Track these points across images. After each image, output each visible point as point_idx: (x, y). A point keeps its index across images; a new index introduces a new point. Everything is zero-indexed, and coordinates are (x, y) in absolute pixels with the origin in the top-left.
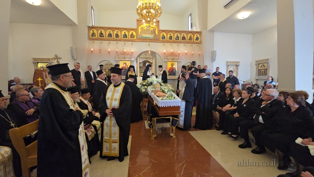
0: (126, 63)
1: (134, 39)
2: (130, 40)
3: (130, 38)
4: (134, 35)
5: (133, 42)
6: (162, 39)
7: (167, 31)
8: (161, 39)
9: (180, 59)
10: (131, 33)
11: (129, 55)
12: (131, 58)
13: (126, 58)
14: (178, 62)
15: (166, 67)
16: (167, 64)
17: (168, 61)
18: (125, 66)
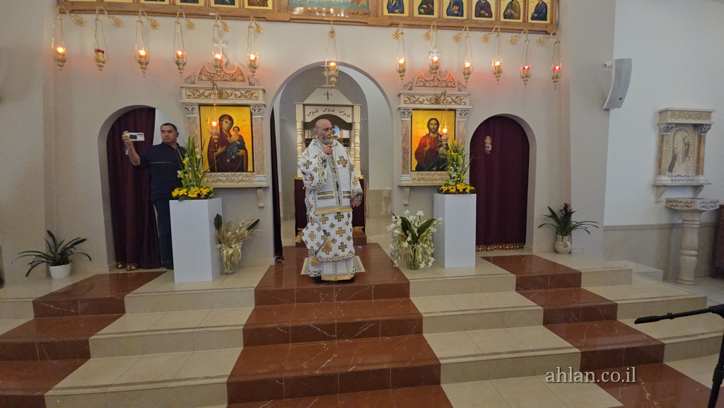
0: (231, 119)
2: (249, 14)
3: (247, 6)
5: (263, 24)
6: (390, 11)
8: (386, 12)
9: (467, 100)
11: (240, 78)
12: (253, 94)
13: (229, 91)
14: (458, 112)
15: (408, 136)
16: (410, 119)
17: (413, 109)
18: (228, 131)
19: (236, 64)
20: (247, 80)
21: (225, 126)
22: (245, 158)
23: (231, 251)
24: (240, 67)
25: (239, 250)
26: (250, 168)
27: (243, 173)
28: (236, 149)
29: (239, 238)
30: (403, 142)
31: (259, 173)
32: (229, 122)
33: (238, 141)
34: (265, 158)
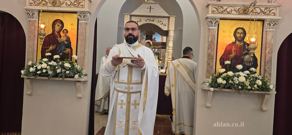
0: (62, 23)
9: (276, 11)
12: (80, 3)
13: (61, 1)
14: (266, 23)
15: (214, 44)
16: (216, 28)
17: (220, 19)
21: (57, 28)
30: (208, 49)
32: (61, 25)
33: (66, 41)
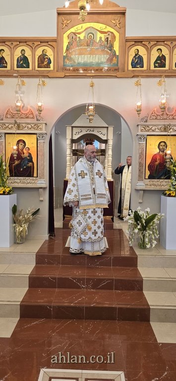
0: (24, 142)
1: (50, 71)
2: (37, 74)
3: (37, 69)
4: (49, 59)
5: (47, 80)
6: (133, 66)
7: (149, 40)
8: (130, 68)
10: (39, 52)
11: (31, 116)
12: (39, 126)
13: (24, 125)
16: (145, 142)
17: (148, 135)
18: (22, 150)
19: (29, 107)
20: (35, 117)
21: (21, 147)
22: (32, 168)
23: (21, 229)
24: (31, 109)
25: (26, 228)
26: (35, 175)
27: (31, 178)
28: (26, 162)
29: (26, 221)
30: (139, 159)
31: (40, 178)
32: (23, 144)
33: (28, 157)
34: (45, 168)
